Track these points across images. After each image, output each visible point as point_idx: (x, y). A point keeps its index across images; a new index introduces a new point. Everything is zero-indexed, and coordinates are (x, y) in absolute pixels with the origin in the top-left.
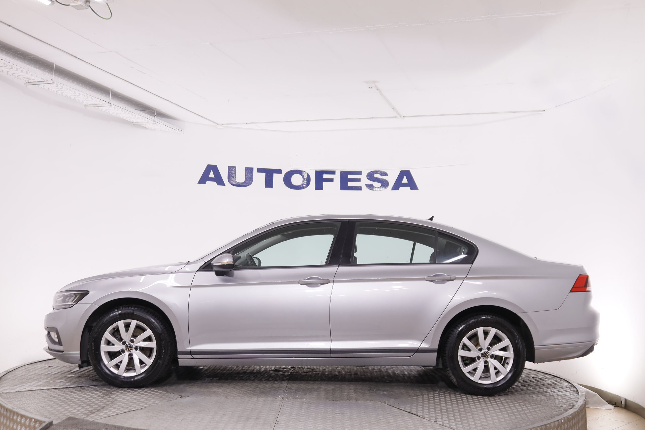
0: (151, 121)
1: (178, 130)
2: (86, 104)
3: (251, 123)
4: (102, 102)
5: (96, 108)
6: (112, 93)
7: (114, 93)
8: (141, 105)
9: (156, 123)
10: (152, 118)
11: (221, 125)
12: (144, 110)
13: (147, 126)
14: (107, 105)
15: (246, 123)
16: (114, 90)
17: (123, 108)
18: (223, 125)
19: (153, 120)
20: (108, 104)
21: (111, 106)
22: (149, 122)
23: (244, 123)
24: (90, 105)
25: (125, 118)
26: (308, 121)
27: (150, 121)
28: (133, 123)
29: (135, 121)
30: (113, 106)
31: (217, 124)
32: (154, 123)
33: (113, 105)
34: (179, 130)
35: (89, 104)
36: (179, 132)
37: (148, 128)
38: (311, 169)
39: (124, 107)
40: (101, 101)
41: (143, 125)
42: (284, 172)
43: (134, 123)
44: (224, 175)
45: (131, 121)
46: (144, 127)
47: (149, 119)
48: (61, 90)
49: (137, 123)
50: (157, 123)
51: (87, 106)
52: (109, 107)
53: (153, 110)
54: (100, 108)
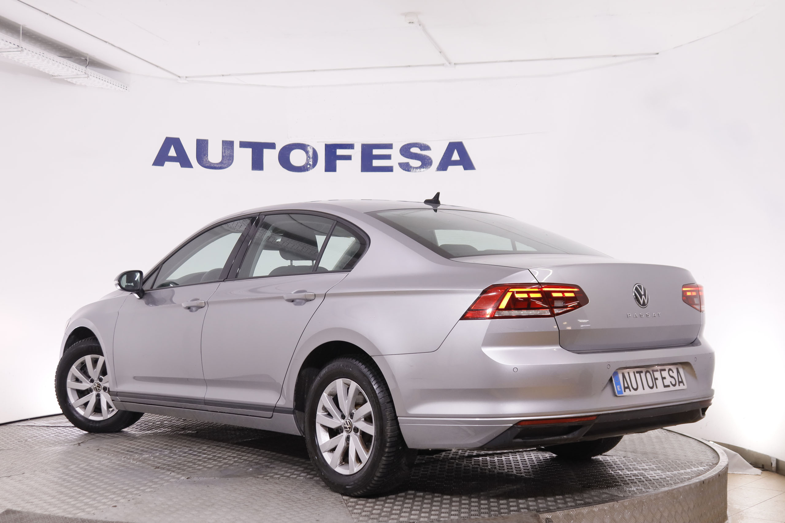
0: (82, 73)
1: (120, 86)
3: (230, 75)
4: (8, 45)
6: (23, 32)
7: (25, 32)
8: (66, 50)
9: (88, 77)
10: (82, 68)
11: (185, 78)
12: (71, 57)
13: (74, 81)
14: (16, 50)
15: (223, 76)
16: (26, 27)
17: (40, 54)
18: (187, 79)
19: (84, 71)
20: (18, 48)
21: (22, 51)
22: (78, 75)
23: (220, 76)
25: (41, 70)
26: (314, 71)
27: (79, 73)
28: (53, 76)
29: (56, 75)
30: (25, 51)
31: (179, 77)
32: (86, 76)
33: (25, 49)
34: (122, 87)
36: (122, 89)
37: (75, 84)
38: (318, 142)
39: (42, 53)
40: (7, 43)
41: (69, 80)
42: (279, 147)
43: (55, 76)
44: (191, 153)
45: (51, 73)
46: (69, 82)
47: (79, 70)
49: (59, 76)
50: (90, 76)
52: (19, 52)
53: (83, 56)
54: (5, 54)
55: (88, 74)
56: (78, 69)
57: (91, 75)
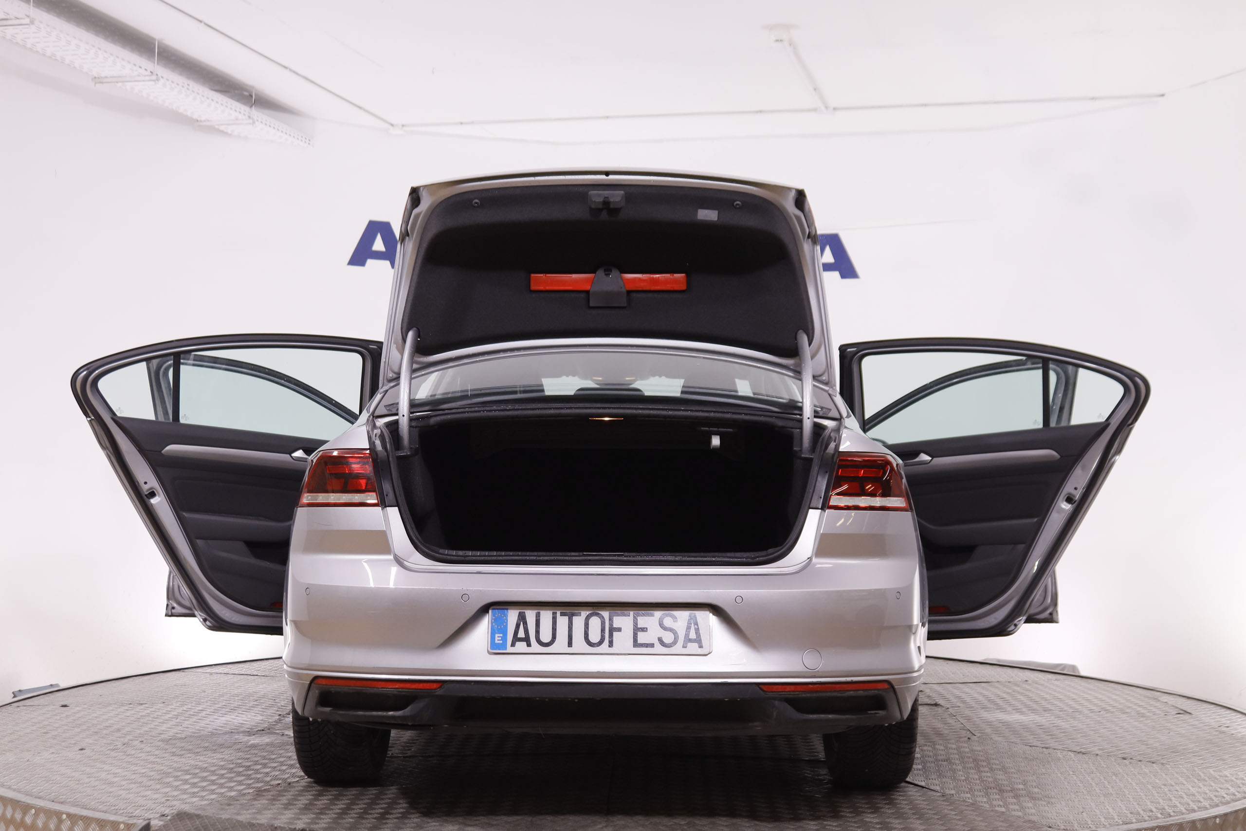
0: (243, 117)
1: (300, 138)
2: (96, 76)
3: (472, 123)
4: (136, 71)
5: (120, 84)
6: (159, 51)
7: (162, 50)
8: (221, 80)
9: (254, 123)
10: (244, 109)
11: (400, 126)
12: (228, 92)
13: (230, 129)
14: (148, 78)
15: (461, 123)
16: (161, 43)
17: (183, 85)
18: (404, 128)
19: (247, 114)
20: (152, 75)
21: (157, 80)
22: (237, 119)
23: (456, 124)
24: (106, 77)
25: (181, 110)
26: (607, 117)
27: (240, 116)
29: (203, 118)
30: (162, 82)
31: (392, 125)
32: (251, 121)
33: (162, 77)
34: (304, 139)
35: (103, 75)
36: (302, 144)
37: (231, 134)
39: (186, 84)
40: (134, 68)
41: (222, 128)
43: (203, 121)
45: (195, 116)
46: (222, 131)
47: (239, 112)
48: (45, 42)
49: (209, 121)
50: (257, 123)
51: (97, 80)
52: (153, 83)
53: (246, 90)
54: (129, 85)
55: (253, 119)
56: (238, 110)
57: (257, 120)
